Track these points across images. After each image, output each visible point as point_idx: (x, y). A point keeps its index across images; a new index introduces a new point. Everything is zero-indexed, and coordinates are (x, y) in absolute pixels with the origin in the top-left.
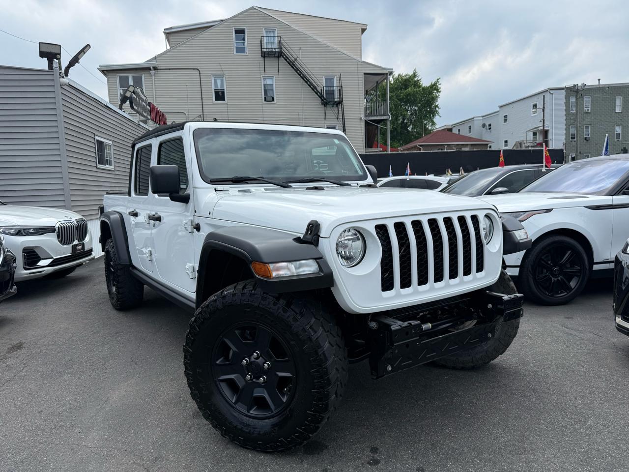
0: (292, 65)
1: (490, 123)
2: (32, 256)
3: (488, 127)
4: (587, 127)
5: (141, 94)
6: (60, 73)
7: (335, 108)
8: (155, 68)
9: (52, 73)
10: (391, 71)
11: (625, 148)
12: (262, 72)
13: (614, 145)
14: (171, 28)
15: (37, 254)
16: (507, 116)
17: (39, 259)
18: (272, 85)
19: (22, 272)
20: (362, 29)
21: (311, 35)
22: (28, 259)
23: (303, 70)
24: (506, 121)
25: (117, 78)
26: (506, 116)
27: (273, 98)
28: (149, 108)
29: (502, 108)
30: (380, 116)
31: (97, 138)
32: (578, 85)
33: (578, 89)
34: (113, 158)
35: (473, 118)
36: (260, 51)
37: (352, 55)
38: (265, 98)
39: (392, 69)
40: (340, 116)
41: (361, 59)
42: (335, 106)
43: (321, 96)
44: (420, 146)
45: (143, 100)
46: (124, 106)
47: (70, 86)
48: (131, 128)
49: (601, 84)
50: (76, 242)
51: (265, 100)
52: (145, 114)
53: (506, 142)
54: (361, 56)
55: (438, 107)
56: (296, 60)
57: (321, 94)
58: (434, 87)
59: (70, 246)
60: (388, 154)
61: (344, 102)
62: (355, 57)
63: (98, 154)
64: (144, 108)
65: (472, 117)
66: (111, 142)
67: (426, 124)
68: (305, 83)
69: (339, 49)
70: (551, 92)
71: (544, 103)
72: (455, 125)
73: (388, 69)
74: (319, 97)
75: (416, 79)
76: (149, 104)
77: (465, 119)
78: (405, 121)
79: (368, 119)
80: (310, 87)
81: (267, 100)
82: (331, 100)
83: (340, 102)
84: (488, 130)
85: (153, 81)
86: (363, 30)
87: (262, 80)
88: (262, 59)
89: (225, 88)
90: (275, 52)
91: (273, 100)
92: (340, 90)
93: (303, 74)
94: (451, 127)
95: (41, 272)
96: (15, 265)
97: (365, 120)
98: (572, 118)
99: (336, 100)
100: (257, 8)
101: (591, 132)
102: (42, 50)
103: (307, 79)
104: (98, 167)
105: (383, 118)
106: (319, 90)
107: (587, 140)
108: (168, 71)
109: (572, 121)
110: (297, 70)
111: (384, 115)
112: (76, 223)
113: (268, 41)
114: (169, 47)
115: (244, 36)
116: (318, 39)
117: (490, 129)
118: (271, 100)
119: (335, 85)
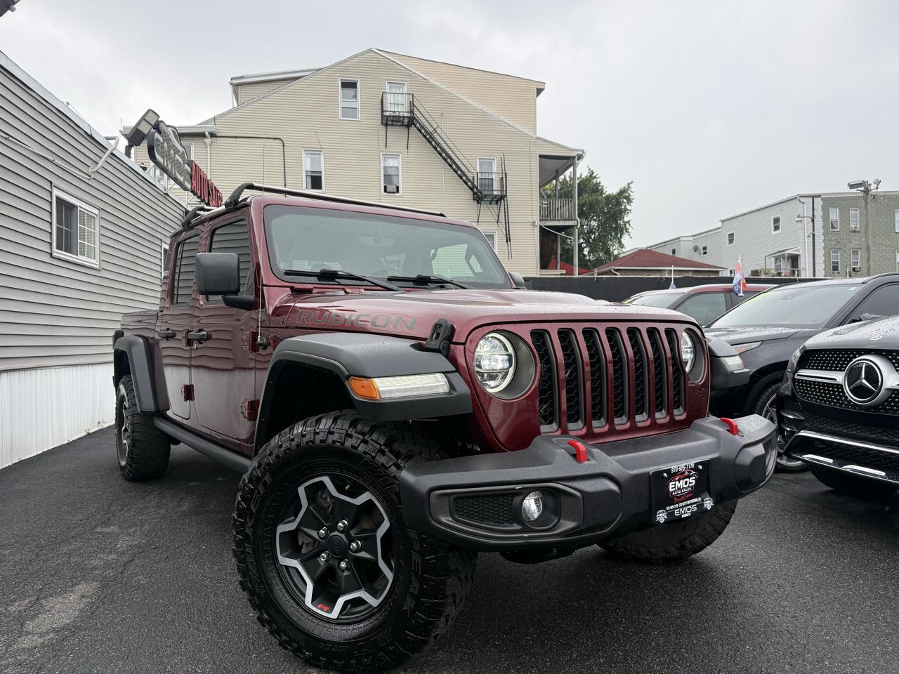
0: (429, 138)
1: (705, 245)
3: (702, 252)
4: (855, 252)
7: (495, 207)
8: (213, 135)
10: (581, 153)
12: (383, 148)
14: (242, 77)
16: (733, 234)
18: (398, 167)
20: (537, 89)
21: (459, 95)
23: (446, 146)
24: (731, 241)
26: (731, 235)
27: (398, 187)
28: (189, 169)
29: (725, 223)
30: (563, 220)
31: (56, 192)
32: (868, 181)
34: (97, 243)
35: (679, 238)
36: (380, 116)
37: (521, 128)
38: (385, 187)
40: (502, 219)
41: (535, 132)
42: (494, 203)
43: (473, 188)
45: (177, 151)
46: (135, 149)
51: (385, 191)
52: (181, 179)
53: (733, 272)
54: (535, 129)
55: (629, 224)
56: (435, 131)
57: (473, 184)
58: (624, 194)
61: (509, 197)
62: (526, 131)
63: (58, 227)
64: (178, 166)
65: (678, 236)
66: (96, 212)
68: (449, 167)
69: (501, 118)
70: (802, 200)
71: (813, 209)
73: (576, 150)
74: (470, 188)
75: (595, 181)
76: (190, 163)
77: (667, 240)
79: (544, 224)
80: (456, 172)
81: (388, 190)
82: (489, 193)
83: (501, 199)
84: (702, 255)
85: (209, 154)
86: (539, 91)
87: (382, 159)
88: (383, 129)
89: (323, 170)
90: (403, 117)
91: (398, 192)
92: (502, 178)
93: (445, 153)
97: (540, 227)
98: (833, 238)
99: (495, 193)
100: (377, 51)
101: (861, 260)
103: (451, 161)
104: (55, 254)
105: (567, 223)
106: (471, 178)
107: (857, 272)
108: (234, 139)
109: (833, 243)
110: (436, 147)
111: (569, 219)
113: (392, 102)
114: (236, 105)
115: (356, 91)
116: (469, 101)
117: (705, 253)
118: (395, 191)
119: (495, 170)
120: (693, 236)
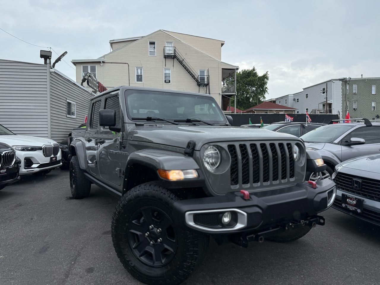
0: (181, 62)
1: (298, 98)
2: (29, 162)
4: (355, 102)
5: (93, 77)
6: (50, 66)
7: (205, 88)
8: (103, 62)
9: (46, 66)
11: (378, 115)
12: (164, 66)
13: (371, 113)
14: (114, 40)
15: (32, 161)
17: (32, 164)
18: (170, 73)
19: (23, 170)
21: (192, 46)
22: (27, 163)
23: (187, 66)
24: (307, 97)
25: (81, 67)
26: (307, 95)
27: (170, 81)
28: (98, 85)
29: (305, 90)
30: (230, 93)
31: (68, 101)
32: (346, 78)
33: (346, 80)
34: (75, 111)
35: (288, 95)
36: (163, 55)
37: (215, 58)
38: (165, 81)
39: (238, 67)
40: (208, 92)
41: (221, 60)
42: (205, 86)
43: (197, 81)
44: (255, 110)
45: (94, 80)
46: (84, 83)
47: (55, 73)
48: (87, 96)
49: (363, 77)
50: (52, 156)
51: (165, 82)
52: (95, 88)
53: (307, 109)
55: (267, 89)
56: (183, 60)
57: (197, 80)
58: (265, 77)
59: (49, 158)
60: (235, 114)
61: (210, 84)
62: (217, 59)
63: (68, 109)
64: (95, 85)
65: (287, 94)
66: (75, 103)
67: (260, 98)
69: (208, 55)
70: (333, 81)
71: (327, 88)
72: (277, 99)
73: (235, 66)
74: (196, 81)
75: (255, 72)
76: (98, 83)
77: (284, 96)
78: (248, 96)
79: (223, 94)
80: (191, 75)
82: (203, 83)
83: (208, 84)
85: (102, 69)
86: (222, 45)
87: (164, 71)
88: (164, 59)
89: (143, 75)
90: (172, 55)
91: (170, 82)
92: (208, 77)
93: (187, 68)
94: (275, 100)
95: (33, 170)
96: (20, 165)
99: (205, 83)
100: (162, 31)
101: (357, 105)
102: (41, 54)
103: (189, 71)
104: (67, 116)
105: (232, 94)
106: (196, 77)
107: (355, 110)
108: (111, 64)
110: (184, 66)
111: (233, 92)
112: (53, 146)
113: (168, 49)
114: (112, 51)
115: (155, 46)
116: (196, 49)
117: (298, 101)
118: (169, 82)
119: (205, 75)
120: (294, 94)
